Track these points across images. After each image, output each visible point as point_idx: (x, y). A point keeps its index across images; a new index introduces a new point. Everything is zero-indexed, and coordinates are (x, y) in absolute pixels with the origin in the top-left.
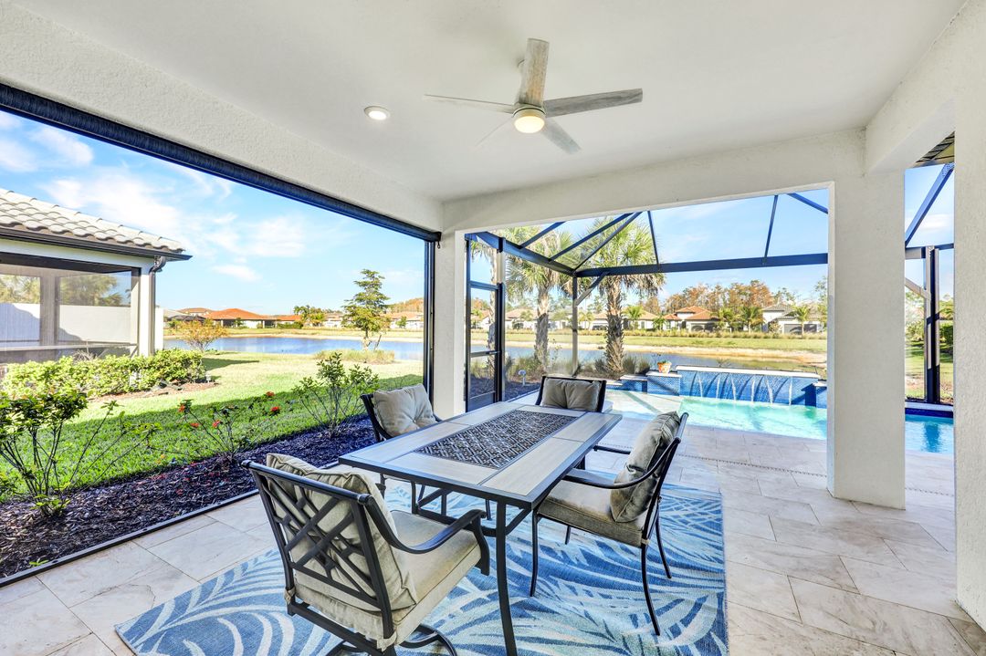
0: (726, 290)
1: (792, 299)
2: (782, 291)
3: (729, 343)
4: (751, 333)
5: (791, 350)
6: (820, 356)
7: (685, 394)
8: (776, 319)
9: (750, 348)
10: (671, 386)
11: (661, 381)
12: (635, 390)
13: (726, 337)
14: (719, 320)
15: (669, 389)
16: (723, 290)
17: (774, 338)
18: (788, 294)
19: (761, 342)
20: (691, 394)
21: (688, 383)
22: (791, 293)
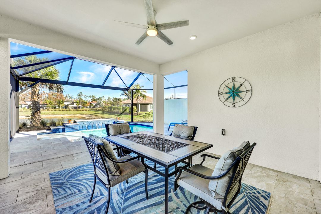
0: (46, 93)
1: (71, 98)
2: (68, 95)
3: (53, 113)
4: (61, 109)
5: (75, 114)
6: (84, 115)
7: (80, 130)
8: (68, 105)
9: (61, 114)
10: (76, 128)
11: (71, 126)
12: (59, 132)
13: (51, 111)
14: (47, 104)
15: (75, 129)
16: (45, 93)
17: (69, 110)
18: (69, 97)
19: (65, 112)
20: (82, 130)
21: (81, 126)
22: (71, 96)
